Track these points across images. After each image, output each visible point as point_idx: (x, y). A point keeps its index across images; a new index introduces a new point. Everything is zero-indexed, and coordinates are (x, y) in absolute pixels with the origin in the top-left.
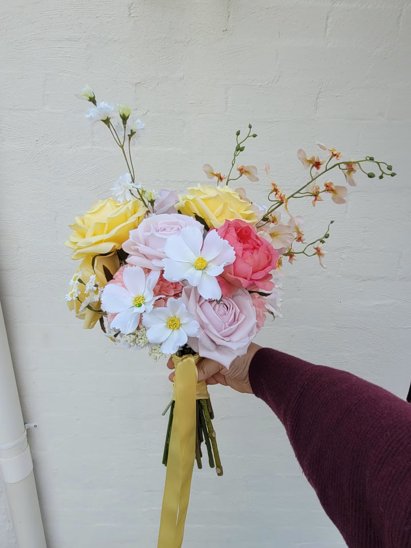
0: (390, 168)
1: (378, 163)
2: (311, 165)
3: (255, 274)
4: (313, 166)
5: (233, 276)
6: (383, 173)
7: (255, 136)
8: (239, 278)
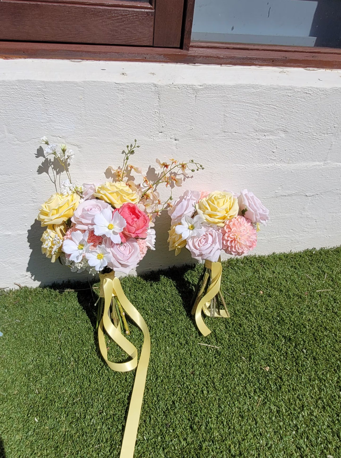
0: (201, 166)
1: (196, 164)
2: (164, 166)
3: (138, 231)
4: (164, 167)
5: (127, 233)
6: (198, 168)
7: (138, 147)
8: (130, 234)
